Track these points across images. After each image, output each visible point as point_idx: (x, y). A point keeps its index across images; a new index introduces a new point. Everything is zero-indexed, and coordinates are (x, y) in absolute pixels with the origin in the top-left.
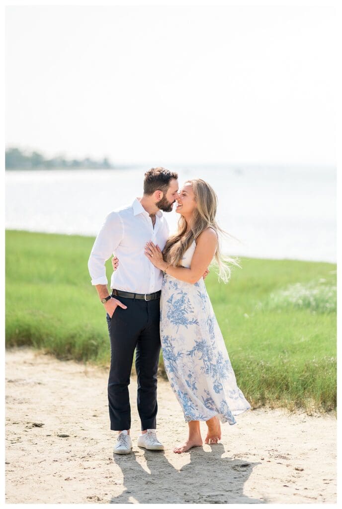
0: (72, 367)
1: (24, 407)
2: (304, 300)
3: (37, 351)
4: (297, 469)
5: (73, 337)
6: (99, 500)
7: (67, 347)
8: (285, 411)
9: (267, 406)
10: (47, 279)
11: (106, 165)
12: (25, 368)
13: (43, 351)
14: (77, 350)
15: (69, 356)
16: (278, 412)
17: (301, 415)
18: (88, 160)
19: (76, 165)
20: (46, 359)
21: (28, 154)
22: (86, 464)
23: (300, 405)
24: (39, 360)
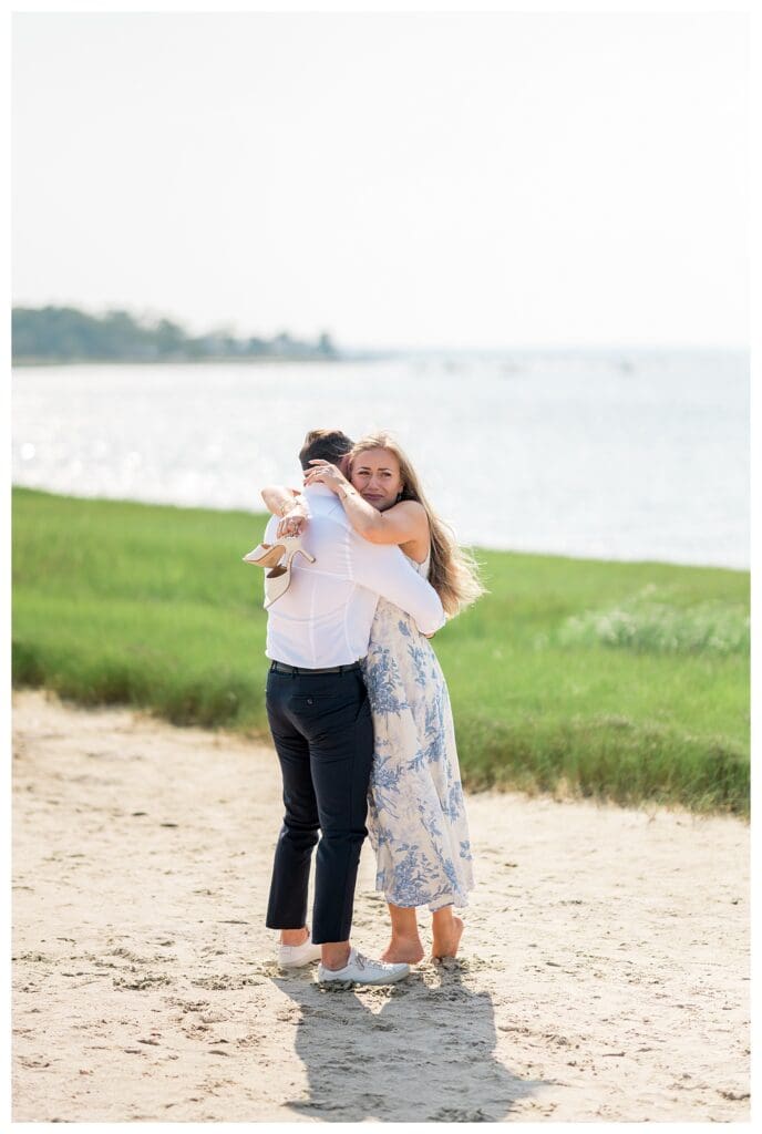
0: (195, 737)
1: (112, 789)
2: (620, 634)
3: (138, 713)
4: (507, 865)
5: (198, 687)
6: (209, 893)
7: (187, 705)
8: (522, 795)
9: (495, 788)
10: (166, 594)
11: (325, 351)
12: (116, 737)
13: (149, 711)
14: (204, 709)
15: (193, 720)
16: (510, 798)
17: (544, 801)
18: (284, 338)
19: (257, 351)
20: (152, 724)
21: (149, 324)
22: (198, 858)
23: (545, 786)
24: (140, 726)
